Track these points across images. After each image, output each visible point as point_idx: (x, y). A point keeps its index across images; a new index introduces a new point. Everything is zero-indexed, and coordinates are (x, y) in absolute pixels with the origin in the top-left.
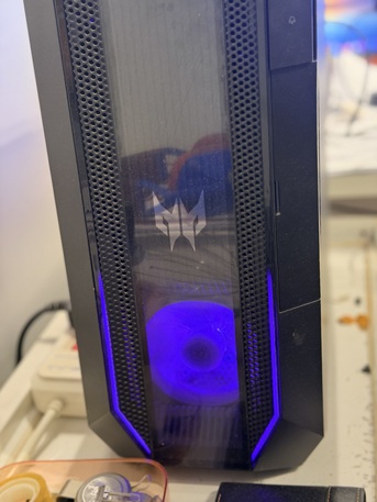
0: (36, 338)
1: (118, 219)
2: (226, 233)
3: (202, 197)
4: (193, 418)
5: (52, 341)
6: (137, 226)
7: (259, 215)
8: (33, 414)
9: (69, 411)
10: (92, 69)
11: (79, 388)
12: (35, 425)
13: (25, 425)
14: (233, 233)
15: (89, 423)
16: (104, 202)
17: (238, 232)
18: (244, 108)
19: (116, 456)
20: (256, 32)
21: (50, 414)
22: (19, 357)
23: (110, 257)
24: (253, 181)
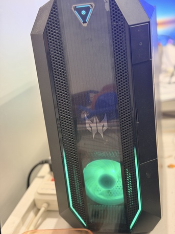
0: (36, 176)
1: (71, 126)
2: (116, 128)
3: (106, 116)
4: (104, 211)
5: (43, 177)
6: (78, 126)
7: (130, 123)
8: (35, 209)
9: (51, 208)
10: (60, 65)
11: (55, 198)
12: (36, 214)
13: (32, 214)
14: (119, 128)
15: (60, 214)
16: (65, 119)
17: (121, 128)
18: (122, 79)
19: (71, 228)
20: (126, 49)
21: (42, 210)
22: (28, 185)
23: (68, 142)
24: (127, 109)
